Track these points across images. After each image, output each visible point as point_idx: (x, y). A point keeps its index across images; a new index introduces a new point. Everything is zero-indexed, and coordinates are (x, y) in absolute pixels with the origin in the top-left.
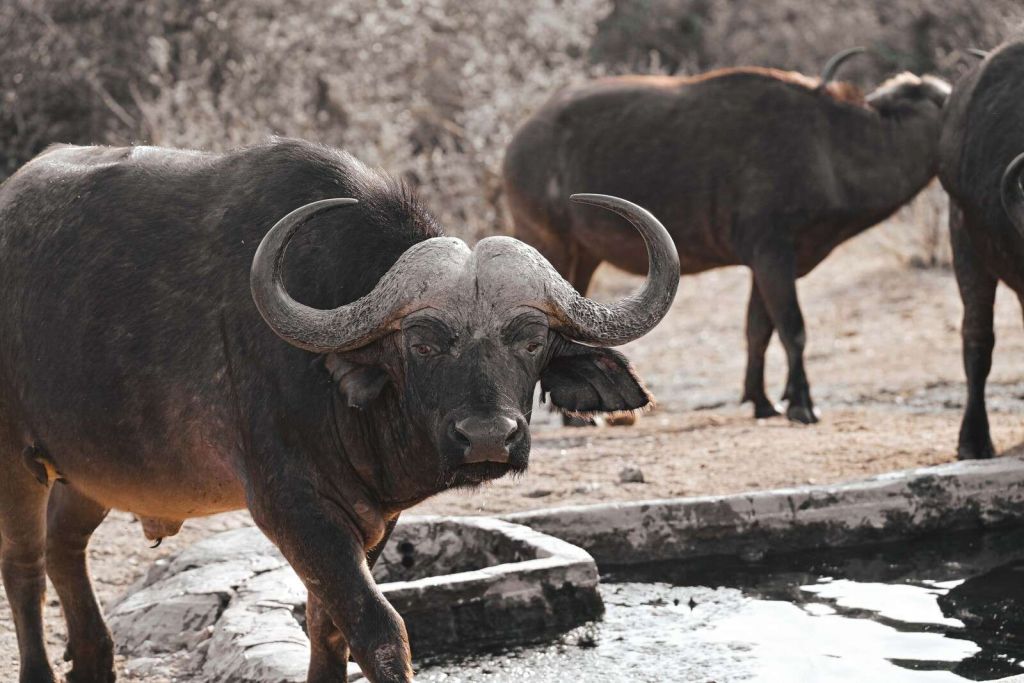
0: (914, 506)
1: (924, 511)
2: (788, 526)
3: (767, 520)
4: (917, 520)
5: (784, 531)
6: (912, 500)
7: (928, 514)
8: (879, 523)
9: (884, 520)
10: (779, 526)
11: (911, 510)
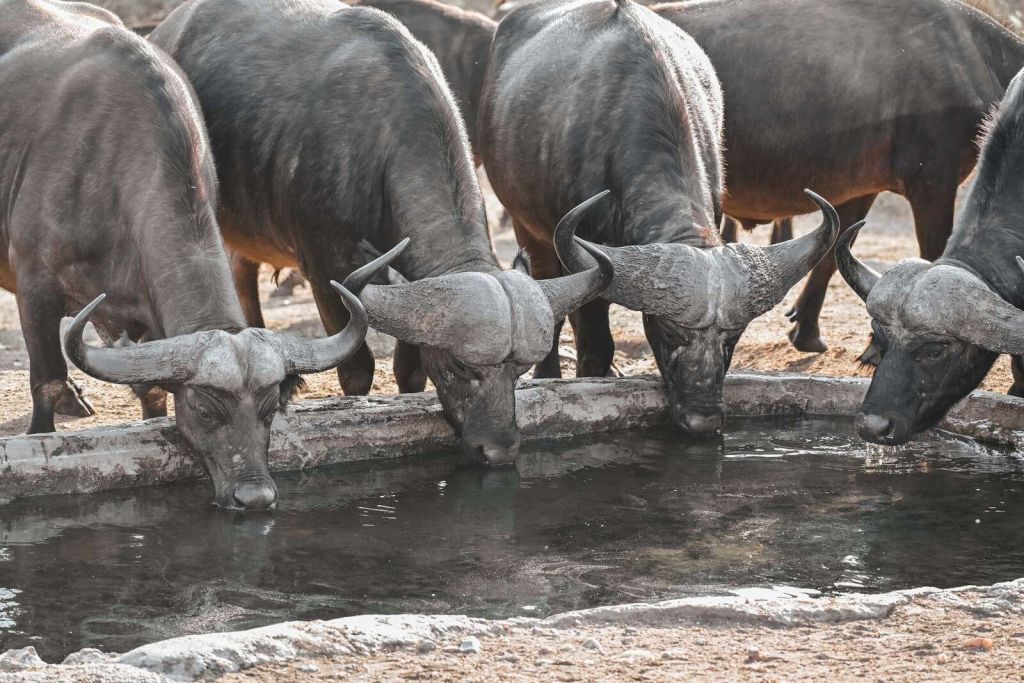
0: (167, 455)
1: (178, 459)
2: (41, 472)
3: (20, 465)
4: (170, 468)
5: (37, 476)
6: (166, 448)
7: (182, 462)
8: (131, 470)
9: (137, 467)
10: (32, 472)
11: (164, 458)
